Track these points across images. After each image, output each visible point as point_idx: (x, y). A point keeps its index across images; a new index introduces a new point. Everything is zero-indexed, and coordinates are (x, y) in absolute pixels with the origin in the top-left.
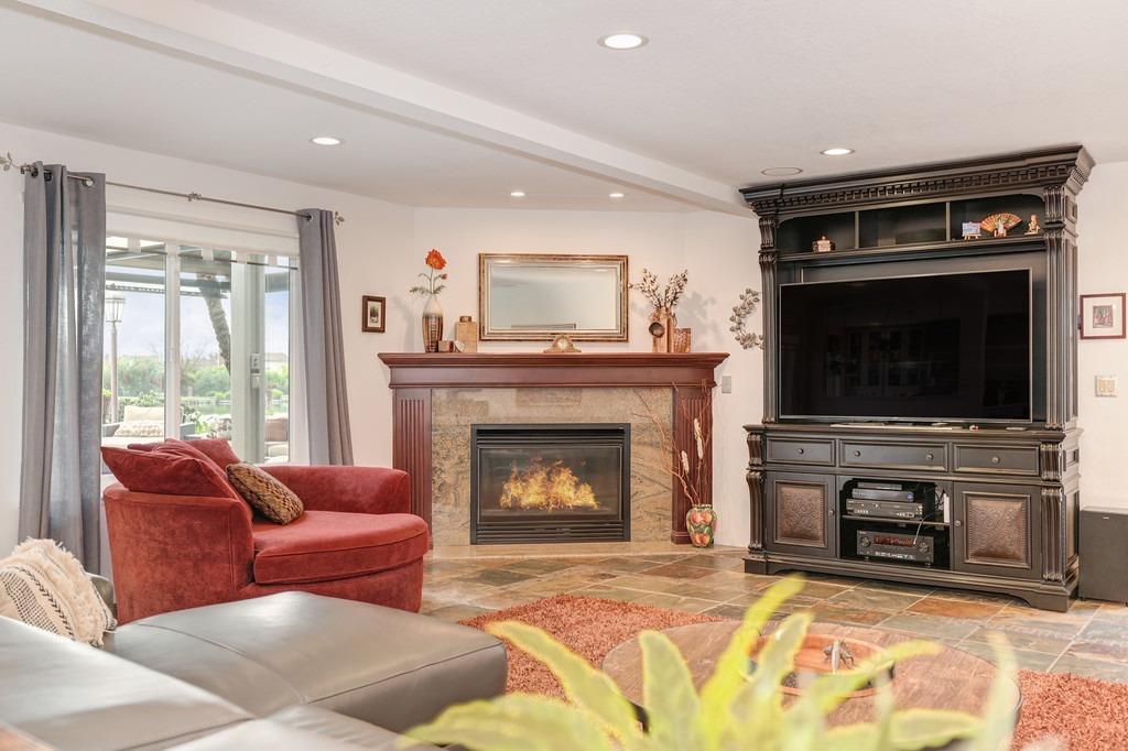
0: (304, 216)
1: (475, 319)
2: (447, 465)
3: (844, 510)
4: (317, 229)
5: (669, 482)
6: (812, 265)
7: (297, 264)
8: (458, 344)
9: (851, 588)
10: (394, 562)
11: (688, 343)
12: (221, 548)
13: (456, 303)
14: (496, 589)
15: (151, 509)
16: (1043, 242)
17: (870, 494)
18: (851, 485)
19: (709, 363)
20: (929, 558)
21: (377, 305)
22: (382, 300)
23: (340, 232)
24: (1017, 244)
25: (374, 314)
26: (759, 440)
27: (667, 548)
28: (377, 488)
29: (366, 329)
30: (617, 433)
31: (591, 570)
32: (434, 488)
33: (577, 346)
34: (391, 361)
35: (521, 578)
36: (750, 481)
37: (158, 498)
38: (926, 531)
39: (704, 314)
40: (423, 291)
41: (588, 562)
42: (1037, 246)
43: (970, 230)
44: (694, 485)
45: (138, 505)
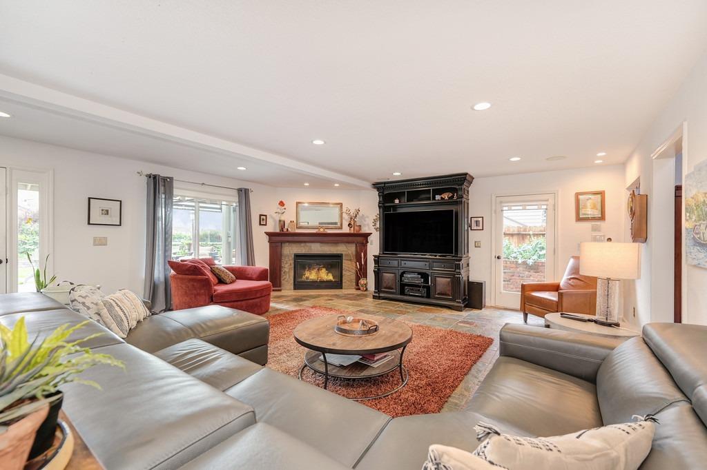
0: (240, 190)
1: (295, 222)
2: (286, 266)
3: (401, 280)
4: (244, 194)
5: (354, 271)
6: (395, 207)
7: (238, 204)
8: (289, 229)
9: (402, 304)
10: (258, 295)
11: (360, 229)
12: (203, 291)
13: (289, 217)
14: (295, 304)
15: (182, 279)
16: (457, 202)
17: (409, 276)
18: (404, 273)
19: (367, 236)
20: (425, 295)
21: (264, 217)
22: (266, 216)
23: (251, 195)
24: (451, 202)
25: (263, 220)
26: (377, 260)
27: (353, 291)
28: (258, 273)
29: (260, 224)
30: (339, 257)
31: (326, 298)
32: (282, 273)
33: (326, 230)
34: (269, 234)
35: (305, 300)
36: (374, 271)
37: (184, 276)
38: (424, 287)
39: (365, 221)
40: (279, 213)
41: (327, 295)
42: (456, 203)
43: (438, 197)
44: (362, 273)
45: (178, 278)
